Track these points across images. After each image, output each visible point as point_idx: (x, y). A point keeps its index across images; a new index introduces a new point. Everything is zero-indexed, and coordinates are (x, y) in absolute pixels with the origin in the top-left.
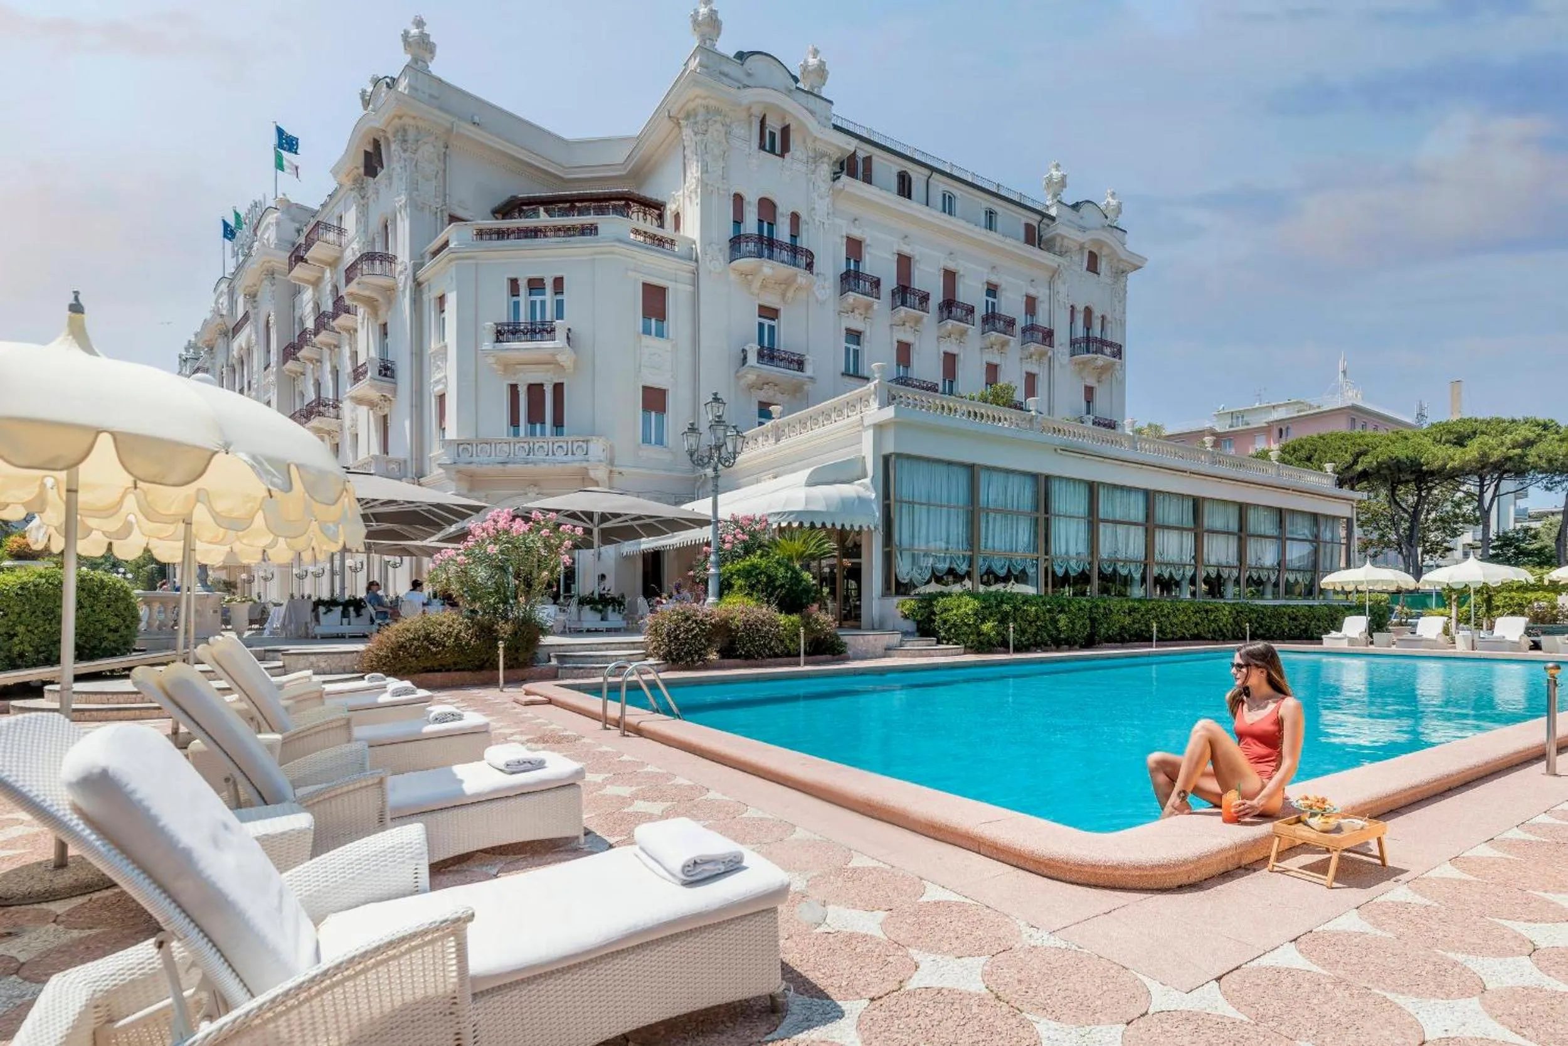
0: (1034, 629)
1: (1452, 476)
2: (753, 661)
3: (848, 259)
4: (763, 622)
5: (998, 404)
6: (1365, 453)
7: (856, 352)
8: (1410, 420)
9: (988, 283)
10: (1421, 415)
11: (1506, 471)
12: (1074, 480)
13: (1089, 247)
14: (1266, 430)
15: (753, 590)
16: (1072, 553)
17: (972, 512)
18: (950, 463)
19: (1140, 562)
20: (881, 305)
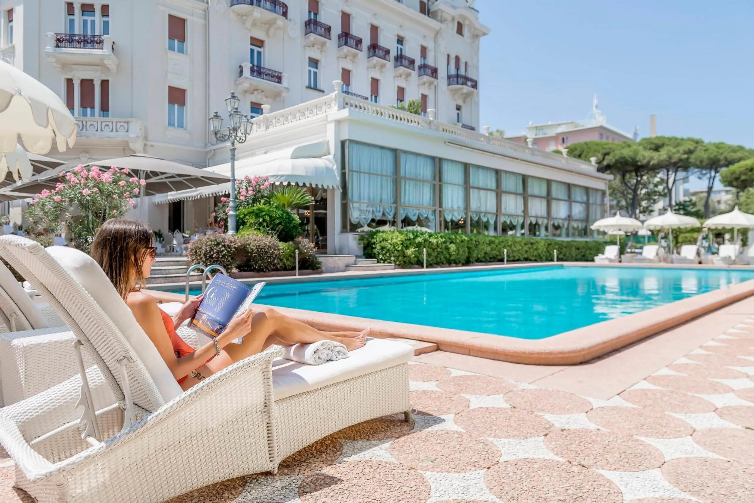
0: (436, 254)
1: (654, 169)
2: (261, 273)
3: (310, 12)
4: (269, 247)
5: (411, 112)
6: (607, 154)
7: (315, 73)
8: (630, 136)
9: (398, 36)
10: (636, 134)
11: (679, 167)
12: (456, 162)
13: (457, 19)
14: (555, 138)
15: (260, 226)
16: (455, 207)
17: (396, 179)
18: (382, 148)
19: (494, 214)
20: (332, 44)
